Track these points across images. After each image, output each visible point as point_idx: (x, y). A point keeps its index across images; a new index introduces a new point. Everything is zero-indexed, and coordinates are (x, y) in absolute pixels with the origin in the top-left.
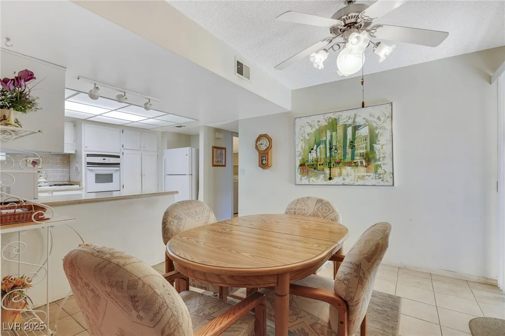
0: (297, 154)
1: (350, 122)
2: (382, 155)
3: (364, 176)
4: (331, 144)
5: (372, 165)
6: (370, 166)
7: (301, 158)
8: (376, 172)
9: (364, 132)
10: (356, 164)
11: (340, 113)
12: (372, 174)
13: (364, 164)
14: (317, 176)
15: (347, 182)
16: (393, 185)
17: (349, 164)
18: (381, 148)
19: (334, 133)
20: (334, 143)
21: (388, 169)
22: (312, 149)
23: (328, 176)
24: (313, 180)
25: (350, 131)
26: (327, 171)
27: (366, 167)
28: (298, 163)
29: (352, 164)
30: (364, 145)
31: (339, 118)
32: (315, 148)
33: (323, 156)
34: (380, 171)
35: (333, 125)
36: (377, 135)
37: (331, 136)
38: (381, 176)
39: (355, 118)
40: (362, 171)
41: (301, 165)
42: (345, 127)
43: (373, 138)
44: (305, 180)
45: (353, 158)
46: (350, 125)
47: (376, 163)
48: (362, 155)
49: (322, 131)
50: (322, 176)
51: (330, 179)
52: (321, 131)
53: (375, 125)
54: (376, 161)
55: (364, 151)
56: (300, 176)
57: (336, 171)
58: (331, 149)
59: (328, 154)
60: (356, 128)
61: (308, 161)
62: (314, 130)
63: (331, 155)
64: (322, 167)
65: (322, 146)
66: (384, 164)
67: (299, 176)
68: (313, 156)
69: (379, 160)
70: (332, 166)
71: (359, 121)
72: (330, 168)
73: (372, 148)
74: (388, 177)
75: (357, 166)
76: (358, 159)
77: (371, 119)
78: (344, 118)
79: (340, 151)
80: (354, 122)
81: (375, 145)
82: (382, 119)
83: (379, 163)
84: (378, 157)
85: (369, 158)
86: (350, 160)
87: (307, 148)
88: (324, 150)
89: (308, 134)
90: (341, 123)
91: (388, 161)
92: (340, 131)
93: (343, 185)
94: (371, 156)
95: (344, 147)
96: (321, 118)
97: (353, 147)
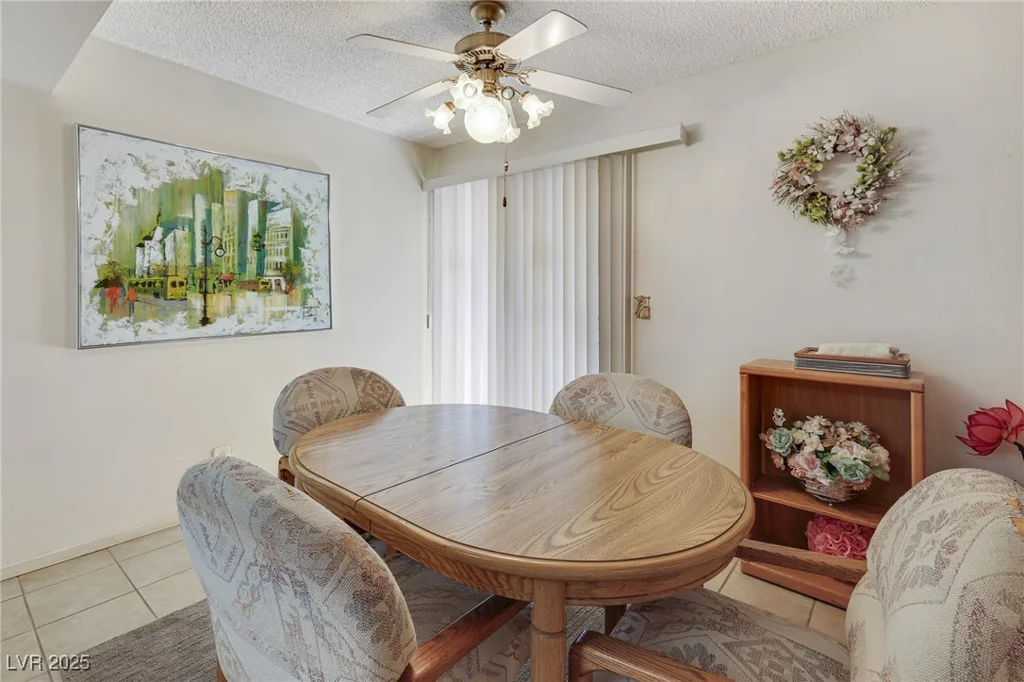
0: (87, 245)
1: (255, 189)
2: (314, 271)
3: (282, 313)
4: (206, 231)
5: (297, 292)
6: (294, 292)
7: (103, 260)
8: (304, 303)
9: (281, 218)
10: (268, 288)
11: (234, 162)
12: (298, 308)
13: (284, 285)
14: (164, 316)
15: (246, 327)
16: (331, 328)
17: (252, 286)
18: (313, 257)
19: (216, 207)
20: (216, 232)
21: (324, 298)
22: (149, 238)
23: (199, 315)
24: (150, 327)
25: (253, 208)
26: (196, 301)
27: (286, 292)
28: (90, 277)
29: (258, 285)
30: (283, 247)
31: (228, 172)
32: (158, 234)
33: (185, 262)
34: (311, 302)
35: (213, 184)
36: (305, 230)
37: (209, 212)
38: (313, 312)
39: (264, 185)
40: (278, 301)
41: (104, 284)
42: (244, 199)
43: (299, 235)
44: (119, 330)
45: (260, 273)
46: (254, 197)
47: (305, 287)
48: (278, 267)
49: (181, 192)
50: (180, 316)
51: (205, 321)
52: (175, 191)
53: (302, 210)
54: (304, 280)
55: (282, 259)
56: (99, 319)
57: (219, 301)
58: (206, 244)
59: (199, 258)
60: (266, 207)
61: (131, 272)
62: (155, 183)
63: (207, 262)
64: (179, 290)
65: (179, 233)
66: (317, 289)
67: (92, 318)
68: (149, 258)
69: (309, 281)
70: (210, 289)
71: (274, 193)
72: (205, 293)
73: (297, 254)
74: (322, 313)
75: (270, 290)
76: (271, 275)
77: (294, 194)
78: (241, 177)
79: (232, 253)
80: (263, 190)
81: (302, 250)
82: (315, 200)
83: (309, 286)
84: (307, 274)
85: (292, 275)
86: (254, 278)
87: (130, 233)
88: (186, 246)
89: (135, 192)
90: (234, 184)
91: (323, 282)
92: (231, 205)
93: (239, 334)
94: (295, 271)
95: (240, 243)
96: (177, 155)
97: (260, 247)
